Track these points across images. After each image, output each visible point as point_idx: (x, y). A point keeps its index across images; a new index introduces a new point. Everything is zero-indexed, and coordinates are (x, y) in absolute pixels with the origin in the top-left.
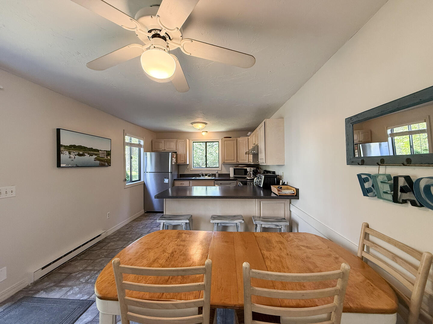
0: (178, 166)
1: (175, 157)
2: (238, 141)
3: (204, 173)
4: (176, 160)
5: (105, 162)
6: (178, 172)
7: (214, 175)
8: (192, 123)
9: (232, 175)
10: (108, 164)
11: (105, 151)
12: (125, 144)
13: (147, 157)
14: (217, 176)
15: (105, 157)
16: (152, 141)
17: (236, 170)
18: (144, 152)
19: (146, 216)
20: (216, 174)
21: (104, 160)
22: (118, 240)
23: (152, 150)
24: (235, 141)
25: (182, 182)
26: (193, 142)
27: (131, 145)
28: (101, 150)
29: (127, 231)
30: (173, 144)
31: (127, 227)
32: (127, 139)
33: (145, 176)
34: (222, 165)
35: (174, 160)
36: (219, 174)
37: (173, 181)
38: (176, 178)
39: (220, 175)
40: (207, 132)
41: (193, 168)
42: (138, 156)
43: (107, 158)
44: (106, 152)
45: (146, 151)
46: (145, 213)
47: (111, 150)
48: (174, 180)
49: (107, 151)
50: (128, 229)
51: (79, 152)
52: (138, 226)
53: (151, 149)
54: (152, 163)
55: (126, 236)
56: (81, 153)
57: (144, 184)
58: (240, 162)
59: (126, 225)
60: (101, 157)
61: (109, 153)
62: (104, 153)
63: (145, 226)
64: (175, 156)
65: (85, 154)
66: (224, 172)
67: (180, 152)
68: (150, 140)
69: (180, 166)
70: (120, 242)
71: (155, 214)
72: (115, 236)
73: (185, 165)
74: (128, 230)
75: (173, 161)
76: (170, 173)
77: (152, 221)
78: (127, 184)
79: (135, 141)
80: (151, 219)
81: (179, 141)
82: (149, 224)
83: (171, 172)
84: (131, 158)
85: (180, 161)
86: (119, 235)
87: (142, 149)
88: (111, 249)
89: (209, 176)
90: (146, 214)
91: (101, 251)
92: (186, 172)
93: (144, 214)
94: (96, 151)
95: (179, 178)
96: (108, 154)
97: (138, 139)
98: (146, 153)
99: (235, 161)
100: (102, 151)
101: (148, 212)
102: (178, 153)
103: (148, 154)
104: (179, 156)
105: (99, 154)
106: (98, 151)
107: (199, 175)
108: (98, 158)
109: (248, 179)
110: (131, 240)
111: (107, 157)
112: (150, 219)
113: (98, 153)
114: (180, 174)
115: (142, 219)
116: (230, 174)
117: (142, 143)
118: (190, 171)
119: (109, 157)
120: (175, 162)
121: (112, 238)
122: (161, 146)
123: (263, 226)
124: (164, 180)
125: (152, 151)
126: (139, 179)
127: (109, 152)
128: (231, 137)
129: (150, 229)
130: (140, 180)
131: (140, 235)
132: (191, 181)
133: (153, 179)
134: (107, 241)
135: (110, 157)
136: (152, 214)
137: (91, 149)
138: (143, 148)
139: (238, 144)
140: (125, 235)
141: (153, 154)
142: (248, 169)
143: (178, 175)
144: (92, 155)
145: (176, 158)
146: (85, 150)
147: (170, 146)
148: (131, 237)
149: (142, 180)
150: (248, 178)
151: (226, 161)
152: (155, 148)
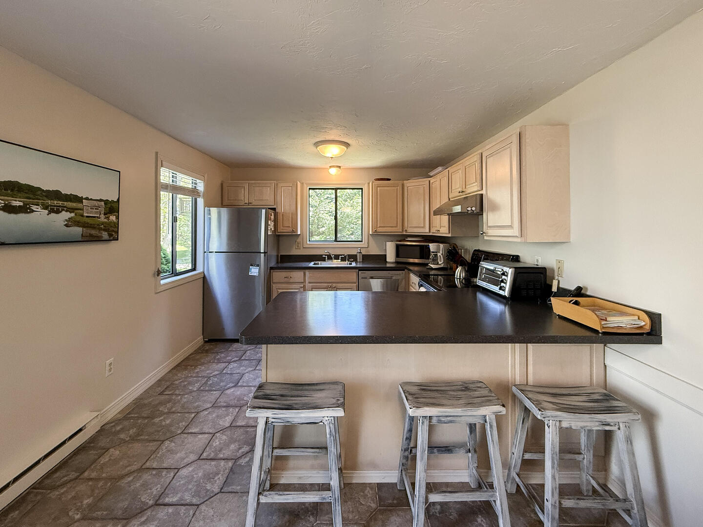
0: (278, 238)
1: (272, 220)
2: (406, 188)
3: (333, 252)
4: (276, 226)
5: (100, 229)
6: (278, 250)
7: (353, 258)
8: (317, 144)
9: (391, 257)
10: (110, 235)
11: (101, 200)
12: (158, 187)
13: (210, 219)
14: (359, 258)
15: (102, 216)
16: (222, 184)
17: (400, 248)
18: (205, 207)
19: (207, 351)
20: (356, 255)
21: (98, 225)
22: (133, 439)
23: (222, 204)
24: (399, 188)
25: (289, 273)
26: (310, 189)
27: (176, 189)
28: (87, 199)
29: (161, 403)
30: (269, 192)
31: (159, 389)
32: (165, 176)
33: (206, 259)
34: (370, 236)
35: (271, 224)
36: (363, 255)
37: (268, 270)
38: (273, 264)
39: (366, 258)
40: (340, 167)
41: (308, 243)
42: (190, 215)
43: (106, 220)
44: (103, 203)
45: (208, 205)
46: (206, 342)
47: (118, 199)
48: (272, 268)
49: (106, 202)
50: (161, 394)
51: (8, 200)
52: (190, 383)
53: (220, 202)
54: (222, 233)
55: (157, 420)
56: (17, 203)
57: (204, 278)
58: (412, 231)
59: (159, 380)
60: (87, 217)
61: (112, 208)
62: (97, 208)
63: (206, 383)
64: (272, 217)
65: (34, 208)
66: (375, 251)
67: (284, 207)
68: (220, 182)
69: (281, 238)
70: (137, 447)
71: (228, 344)
72: (126, 423)
73: (293, 236)
74: (162, 398)
75: (269, 229)
76: (262, 255)
77: (223, 365)
78: (162, 282)
79: (185, 181)
80: (219, 362)
81: (280, 185)
82: (215, 375)
83: (265, 253)
84: (175, 220)
85: (282, 228)
86: (138, 418)
87: (201, 202)
88: (108, 479)
89: (343, 259)
90: (207, 347)
91: (78, 489)
92: (295, 252)
93: (203, 346)
94: (71, 201)
95: (280, 265)
96: (110, 208)
97: (191, 178)
98: (210, 210)
99: (398, 230)
100: (91, 199)
101: (210, 341)
102: (277, 210)
103: (214, 211)
104: (280, 217)
105: (82, 210)
106: (79, 199)
107: (320, 258)
108: (79, 218)
109: (432, 269)
110: (168, 435)
111: (108, 218)
112: (218, 359)
113: (79, 205)
114: (281, 255)
115: (198, 360)
116: (386, 255)
117: (201, 187)
118: (301, 248)
119: (113, 218)
120: (273, 229)
121: (118, 428)
122: (243, 195)
123: (565, 425)
124: (248, 270)
125: (223, 206)
126: (192, 266)
127: (114, 205)
128: (389, 180)
129: (217, 393)
130: (194, 269)
131: (193, 415)
132: (307, 272)
133: (223, 268)
134: (103, 442)
135: (118, 218)
136: (221, 346)
137: (56, 195)
138: (204, 197)
139: (406, 193)
140: (153, 418)
141: (224, 211)
142: (432, 247)
143: (278, 256)
144: (58, 212)
145: (276, 221)
146: (31, 196)
147: (263, 195)
148: (170, 425)
149: (200, 269)
150: (433, 266)
151: (380, 230)
152: (228, 200)
